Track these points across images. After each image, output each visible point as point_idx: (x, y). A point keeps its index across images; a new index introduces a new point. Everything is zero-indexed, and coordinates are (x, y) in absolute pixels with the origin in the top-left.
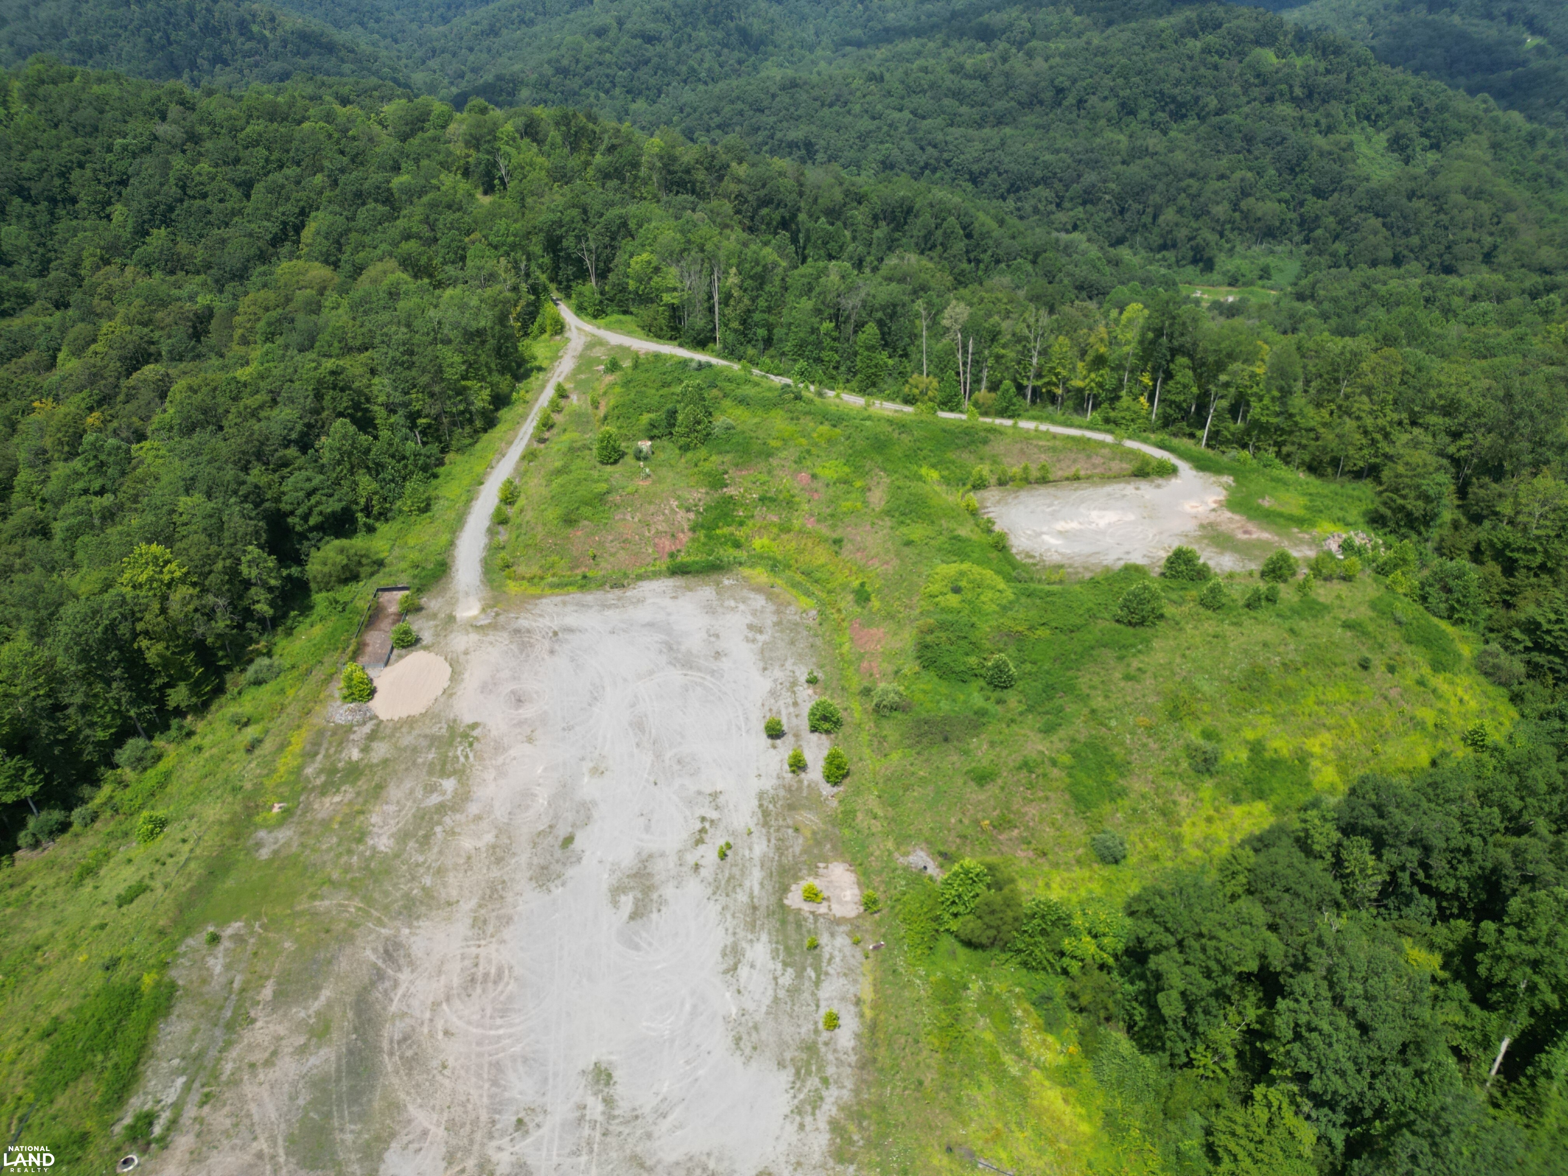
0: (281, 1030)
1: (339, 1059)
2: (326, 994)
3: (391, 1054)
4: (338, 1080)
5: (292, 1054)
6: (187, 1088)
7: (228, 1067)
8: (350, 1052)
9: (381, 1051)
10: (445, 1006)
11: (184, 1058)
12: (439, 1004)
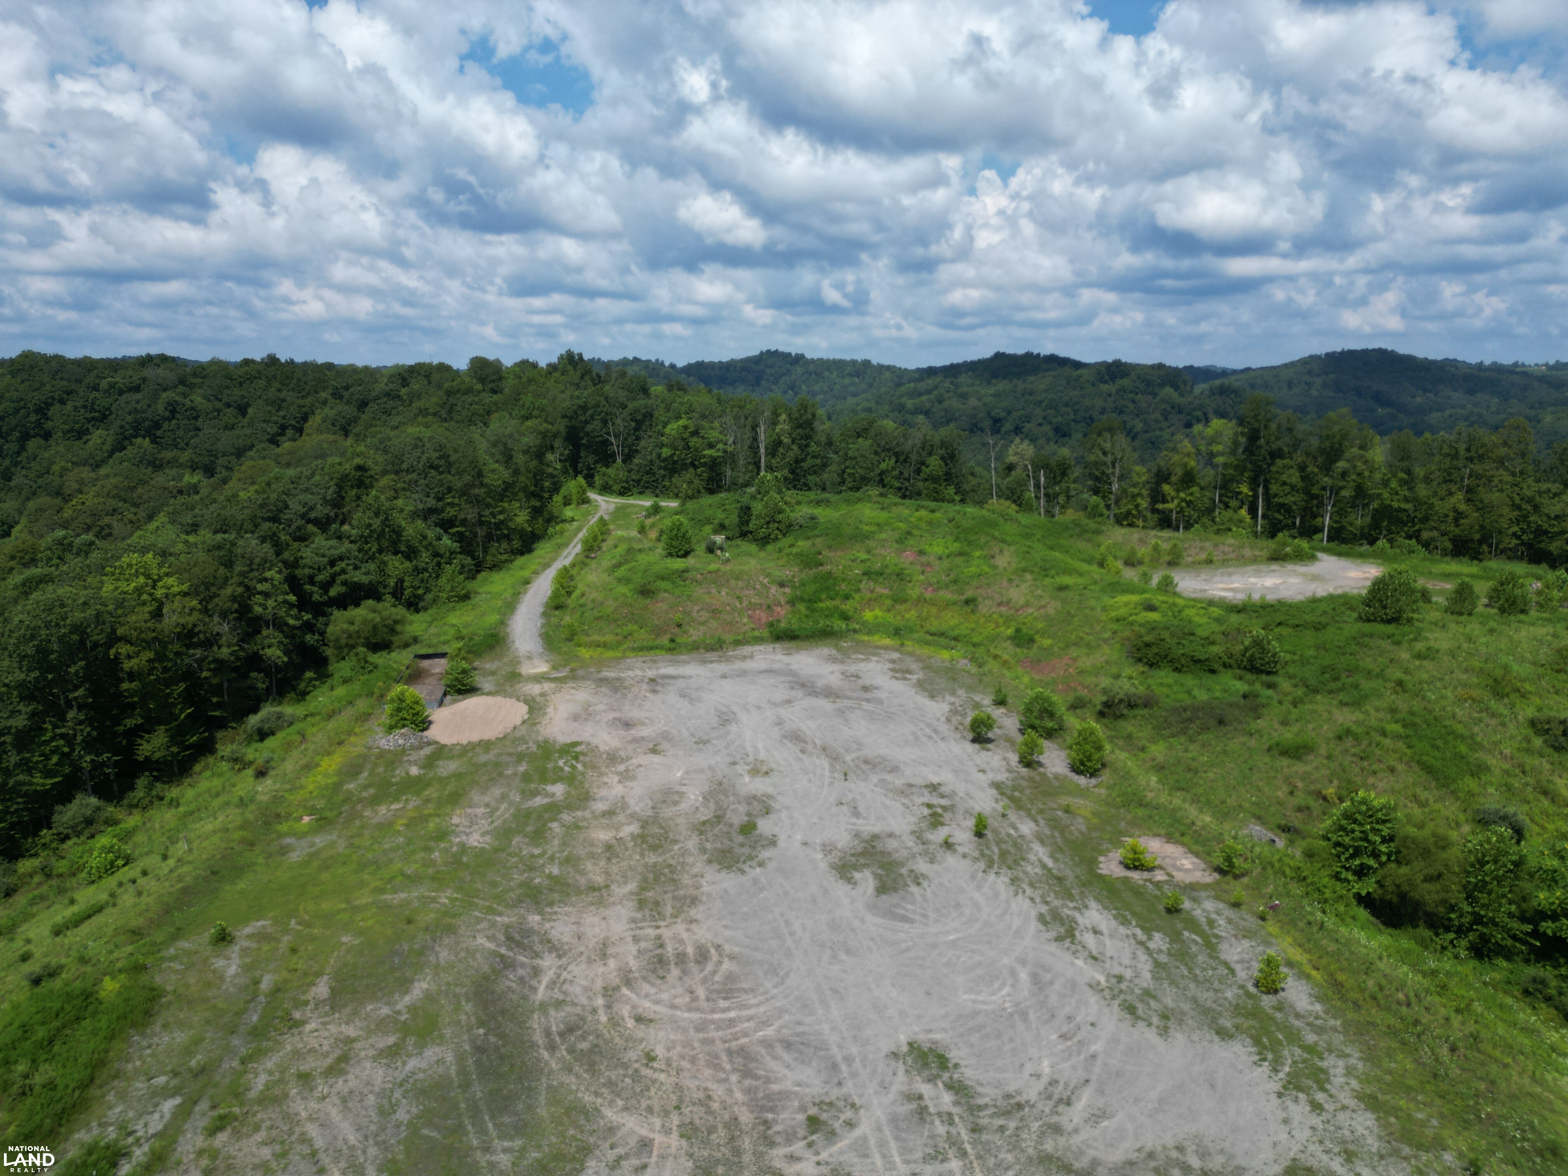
0: (351, 1031)
1: (460, 1058)
2: (420, 988)
3: (552, 1047)
4: (466, 1085)
5: (374, 1059)
6: (183, 1113)
7: (260, 1082)
8: (479, 1050)
9: (533, 1045)
10: (625, 991)
11: (175, 1074)
12: (616, 989)
